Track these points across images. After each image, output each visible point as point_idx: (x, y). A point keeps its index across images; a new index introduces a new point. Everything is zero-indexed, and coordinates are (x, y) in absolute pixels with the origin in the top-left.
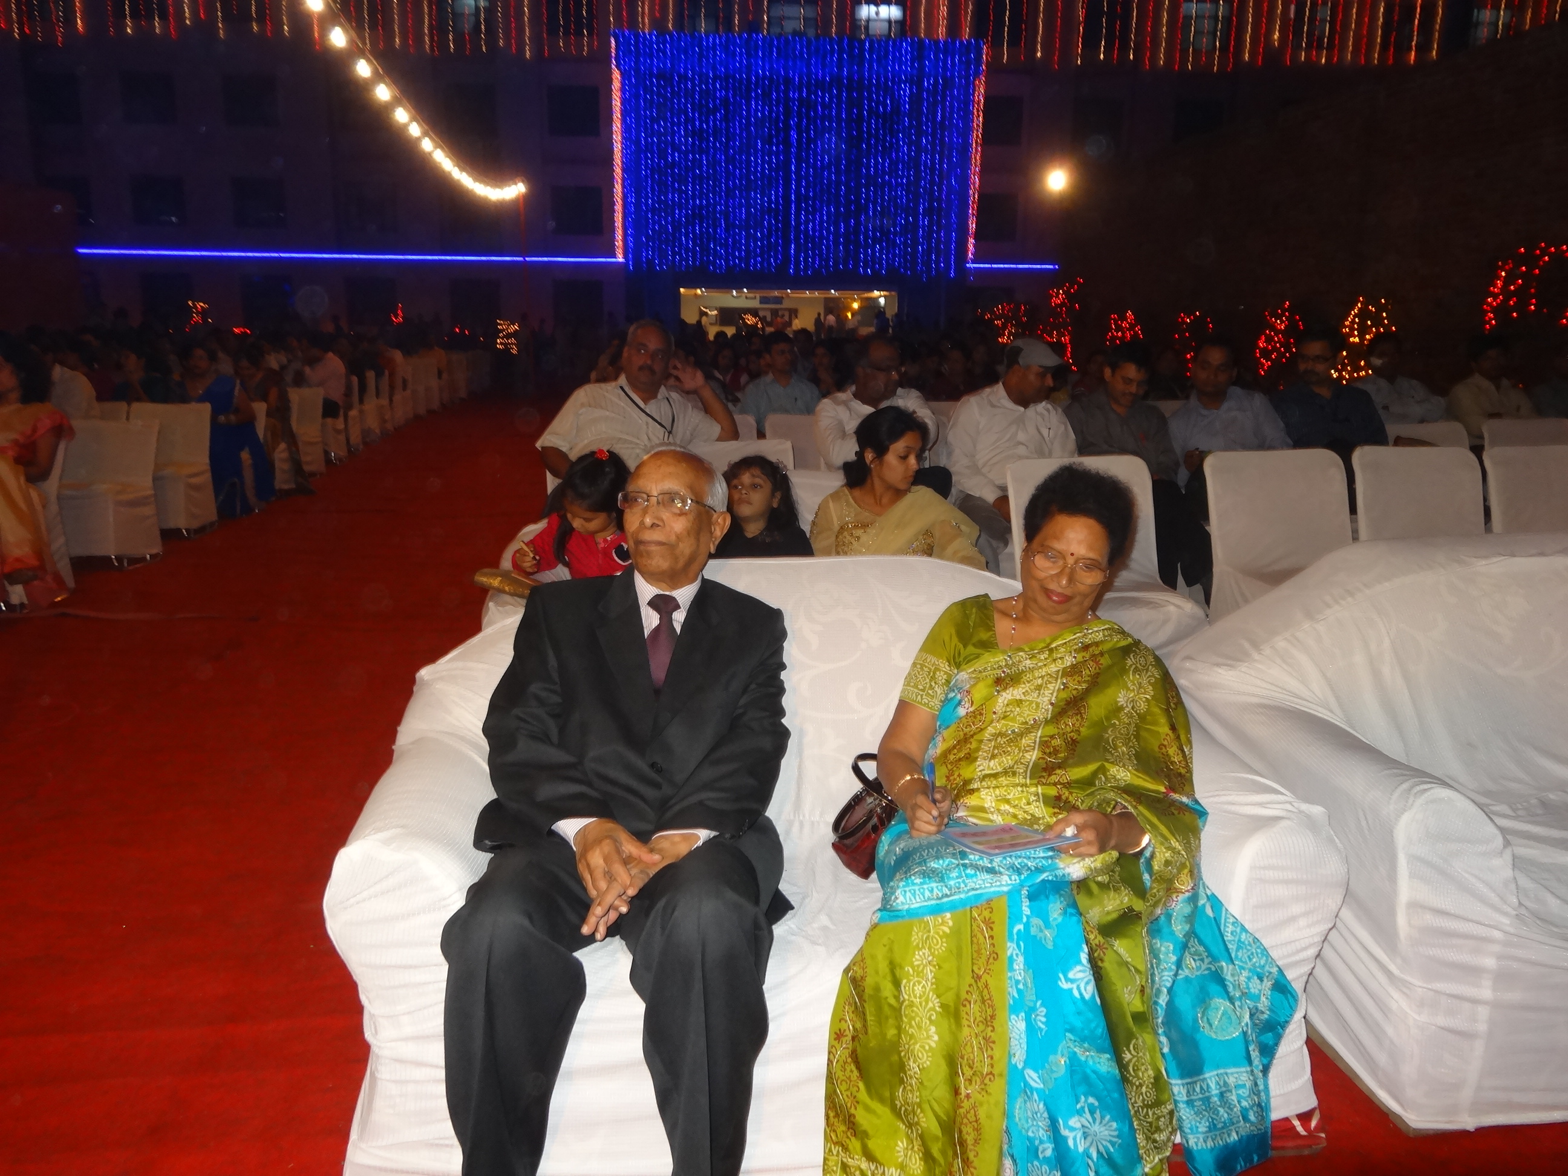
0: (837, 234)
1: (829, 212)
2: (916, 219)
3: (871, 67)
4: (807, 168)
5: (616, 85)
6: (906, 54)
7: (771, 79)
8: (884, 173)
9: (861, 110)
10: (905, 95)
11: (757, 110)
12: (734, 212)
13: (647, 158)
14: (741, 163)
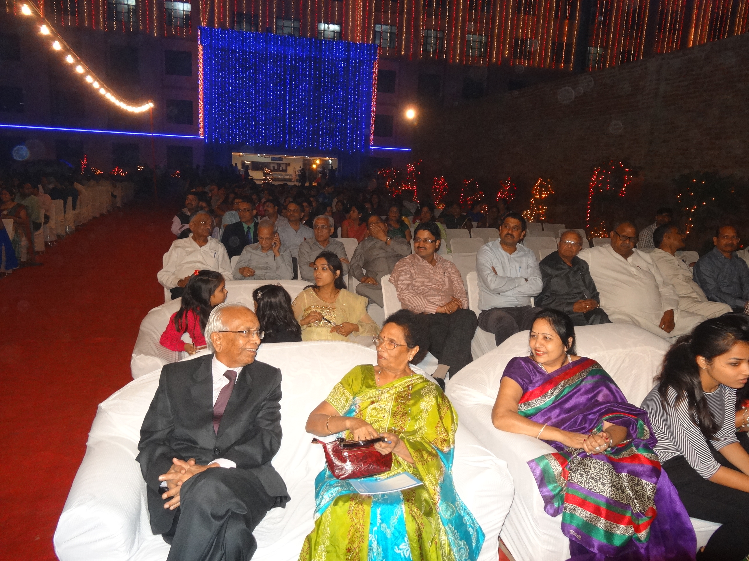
0: (309, 131)
1: (305, 119)
2: (346, 125)
3: (325, 53)
4: (295, 99)
5: (201, 52)
6: (342, 48)
7: (277, 56)
8: (331, 103)
9: (320, 72)
10: (341, 67)
11: (270, 69)
12: (259, 117)
13: (215, 89)
14: (262, 94)
